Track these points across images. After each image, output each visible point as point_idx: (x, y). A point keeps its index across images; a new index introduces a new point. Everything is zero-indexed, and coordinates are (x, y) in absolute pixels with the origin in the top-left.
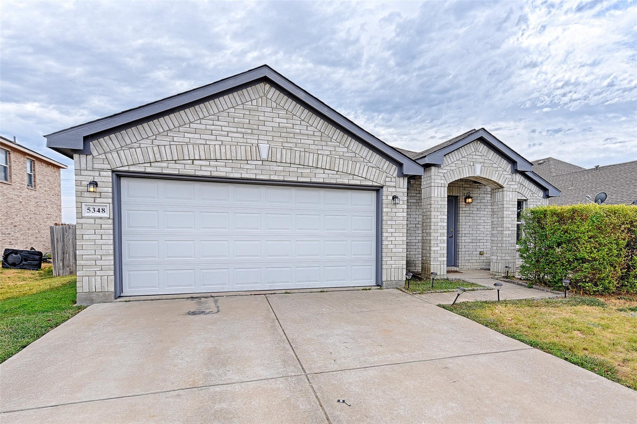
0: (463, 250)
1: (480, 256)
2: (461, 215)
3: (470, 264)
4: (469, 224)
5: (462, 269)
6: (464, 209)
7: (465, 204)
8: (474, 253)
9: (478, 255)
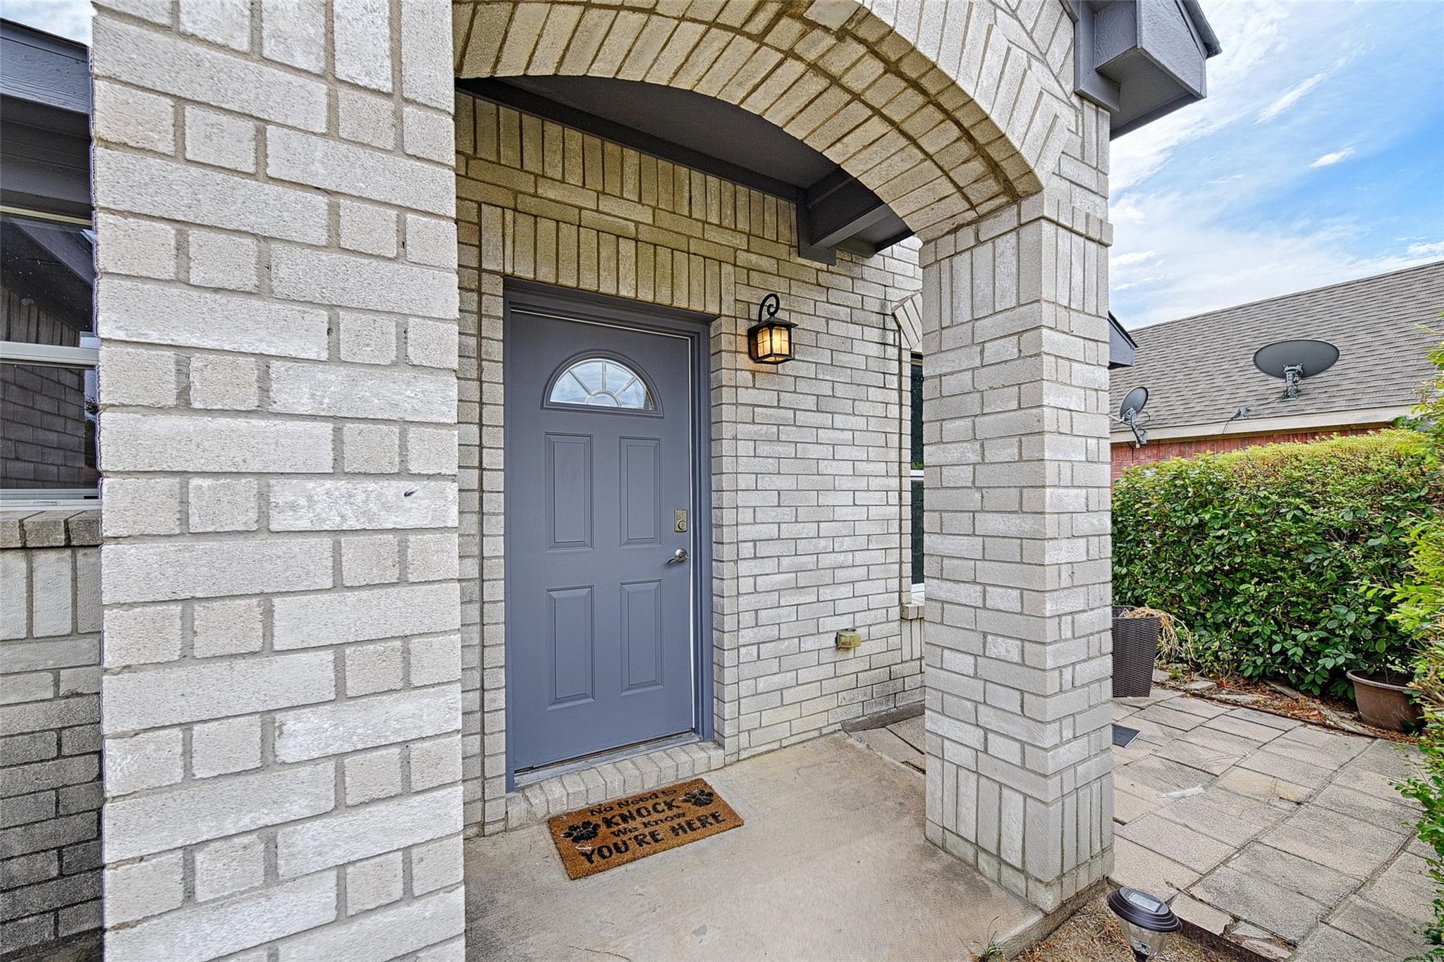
0: (747, 636)
1: (841, 655)
2: (727, 430)
3: (788, 713)
4: (780, 482)
5: (744, 755)
6: (745, 396)
7: (751, 365)
8: (809, 644)
9: (829, 656)
